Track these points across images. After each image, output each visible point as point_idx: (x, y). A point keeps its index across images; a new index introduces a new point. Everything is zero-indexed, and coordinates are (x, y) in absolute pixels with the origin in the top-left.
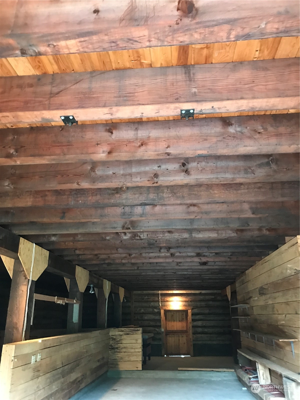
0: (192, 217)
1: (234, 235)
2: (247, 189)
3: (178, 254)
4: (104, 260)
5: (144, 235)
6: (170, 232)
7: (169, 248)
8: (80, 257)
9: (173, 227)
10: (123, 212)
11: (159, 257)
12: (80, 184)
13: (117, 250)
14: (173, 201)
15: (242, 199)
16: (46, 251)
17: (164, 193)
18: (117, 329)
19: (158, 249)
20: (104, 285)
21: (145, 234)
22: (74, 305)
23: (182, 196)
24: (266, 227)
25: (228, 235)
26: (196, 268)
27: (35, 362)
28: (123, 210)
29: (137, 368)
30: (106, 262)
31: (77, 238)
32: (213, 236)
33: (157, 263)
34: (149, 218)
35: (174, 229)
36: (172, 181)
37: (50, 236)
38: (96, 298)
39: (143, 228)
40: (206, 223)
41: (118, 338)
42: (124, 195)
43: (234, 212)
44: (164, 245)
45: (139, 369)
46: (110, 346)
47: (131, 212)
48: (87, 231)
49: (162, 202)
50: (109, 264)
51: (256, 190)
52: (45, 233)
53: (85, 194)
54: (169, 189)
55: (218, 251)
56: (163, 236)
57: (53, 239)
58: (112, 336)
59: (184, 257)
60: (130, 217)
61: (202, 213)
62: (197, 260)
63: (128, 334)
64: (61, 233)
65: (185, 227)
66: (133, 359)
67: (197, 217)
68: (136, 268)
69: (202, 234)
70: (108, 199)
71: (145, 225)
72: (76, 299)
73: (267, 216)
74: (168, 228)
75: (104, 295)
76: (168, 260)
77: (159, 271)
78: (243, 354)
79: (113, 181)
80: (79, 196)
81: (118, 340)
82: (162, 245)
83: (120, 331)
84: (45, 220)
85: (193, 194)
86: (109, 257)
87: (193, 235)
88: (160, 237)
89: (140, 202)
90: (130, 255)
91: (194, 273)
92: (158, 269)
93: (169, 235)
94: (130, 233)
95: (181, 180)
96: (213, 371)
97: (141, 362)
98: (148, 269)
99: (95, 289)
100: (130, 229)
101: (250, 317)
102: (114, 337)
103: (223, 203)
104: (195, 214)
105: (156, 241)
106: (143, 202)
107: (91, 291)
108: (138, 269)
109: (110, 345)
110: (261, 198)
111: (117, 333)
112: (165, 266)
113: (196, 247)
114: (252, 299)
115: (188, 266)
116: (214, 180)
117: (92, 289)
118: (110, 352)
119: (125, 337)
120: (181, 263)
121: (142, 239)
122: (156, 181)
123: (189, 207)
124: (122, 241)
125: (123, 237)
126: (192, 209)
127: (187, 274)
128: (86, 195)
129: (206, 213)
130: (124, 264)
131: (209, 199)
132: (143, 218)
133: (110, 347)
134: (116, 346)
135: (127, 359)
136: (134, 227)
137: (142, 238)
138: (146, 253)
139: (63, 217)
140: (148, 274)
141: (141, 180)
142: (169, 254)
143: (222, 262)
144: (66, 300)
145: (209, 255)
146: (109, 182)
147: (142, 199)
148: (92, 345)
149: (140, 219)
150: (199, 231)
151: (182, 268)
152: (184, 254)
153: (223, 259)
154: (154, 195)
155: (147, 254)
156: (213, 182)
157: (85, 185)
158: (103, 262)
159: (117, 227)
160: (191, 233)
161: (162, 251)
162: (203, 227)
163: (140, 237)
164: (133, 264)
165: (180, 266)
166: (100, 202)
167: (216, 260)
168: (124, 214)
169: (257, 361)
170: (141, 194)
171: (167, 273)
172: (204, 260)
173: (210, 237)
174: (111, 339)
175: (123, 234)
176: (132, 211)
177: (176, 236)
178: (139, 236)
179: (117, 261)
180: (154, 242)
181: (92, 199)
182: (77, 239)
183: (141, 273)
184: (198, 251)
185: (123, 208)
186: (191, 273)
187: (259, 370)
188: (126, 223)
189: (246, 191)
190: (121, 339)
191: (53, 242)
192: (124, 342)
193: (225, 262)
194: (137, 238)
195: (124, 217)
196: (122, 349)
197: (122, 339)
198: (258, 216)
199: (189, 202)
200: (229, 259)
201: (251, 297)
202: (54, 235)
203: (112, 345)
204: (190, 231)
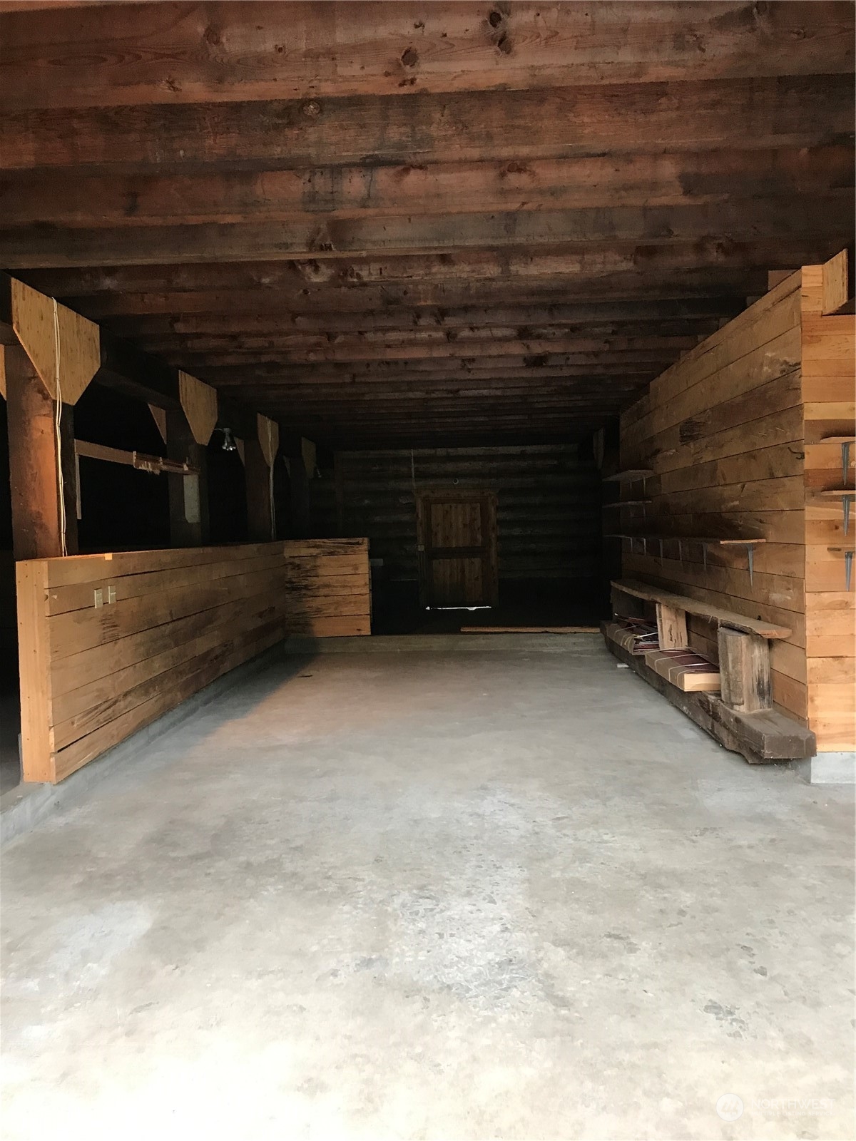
0: (513, 206)
1: (626, 266)
2: (678, 109)
3: (465, 333)
4: (257, 353)
5: (372, 271)
6: (444, 259)
7: (441, 313)
8: (189, 344)
9: (457, 243)
10: (310, 192)
11: (412, 343)
12: (176, 85)
13: (293, 321)
14: (459, 150)
15: (660, 141)
16: (89, 323)
17: (431, 124)
18: (302, 543)
19: (411, 318)
20: (260, 431)
21: (375, 267)
22: (185, 477)
23: (487, 135)
24: (720, 238)
25: (610, 268)
26: (516, 375)
27: (102, 605)
28: (308, 187)
29: (359, 630)
30: (265, 359)
31: (178, 281)
32: (568, 271)
33: (406, 363)
34: (386, 211)
35: (459, 247)
36: (458, 76)
37: (95, 272)
38: (241, 463)
39: (369, 246)
40: (550, 229)
41: (307, 564)
42: (311, 130)
43: (631, 188)
44: (429, 303)
45: (363, 633)
46: (287, 583)
47: (332, 193)
48: (207, 255)
49: (425, 155)
50: (272, 366)
51: (703, 112)
52: (84, 264)
53: (194, 129)
54: (446, 112)
55: (578, 321)
56: (427, 275)
57: (108, 283)
58: (292, 560)
59: (481, 342)
60: (330, 206)
61: (541, 192)
62: (517, 349)
63: (331, 554)
64: (129, 262)
65: (490, 242)
66: (346, 610)
67: (525, 207)
68: (347, 379)
69: (537, 265)
70: (265, 144)
71: (376, 237)
72: (187, 462)
73: (726, 201)
74: (441, 245)
75: (262, 458)
76: (439, 353)
77: (411, 386)
78: (625, 590)
79: (279, 76)
80: (174, 134)
81: (308, 567)
82: (423, 303)
83: (313, 547)
84: (80, 218)
85: (518, 127)
86: (271, 343)
87: (513, 268)
88: (419, 275)
89: (360, 153)
90: (330, 336)
91: (509, 392)
92: (410, 383)
93: (444, 269)
94: (329, 262)
95: (485, 72)
96: (547, 632)
97: (369, 616)
98: (383, 383)
99: (237, 440)
100: (331, 249)
101: (650, 502)
102: (297, 561)
103: (604, 154)
104: (522, 198)
105: (405, 293)
106: (371, 153)
107: (226, 444)
108: (353, 383)
109: (287, 580)
110: (715, 138)
111: (305, 552)
112: (429, 372)
113: (519, 307)
114: (660, 456)
115: (494, 369)
116: (584, 72)
117: (228, 439)
118: (287, 596)
119: (325, 560)
120: (472, 360)
121: (365, 285)
122: (410, 77)
123: (503, 175)
124: (306, 292)
125: (309, 278)
126: (514, 179)
127: (488, 394)
128: (198, 130)
129: (553, 192)
130: (313, 366)
131: (567, 142)
132: (370, 212)
133: (288, 585)
134: (304, 583)
135: (331, 611)
136: (341, 243)
137: (366, 279)
138: (377, 330)
139: (131, 210)
140: (382, 396)
141: (363, 73)
142: (440, 335)
143: (587, 354)
144: (161, 463)
145: (554, 334)
146: (266, 81)
147: (365, 145)
148: (242, 577)
149: (360, 213)
150: (528, 253)
151: (476, 377)
152: (484, 333)
153: (589, 345)
154: (402, 130)
155: (380, 334)
156: (579, 78)
157: (195, 90)
158: (252, 361)
159: (291, 244)
160: (507, 264)
161: (422, 322)
162: (541, 240)
163: (359, 276)
164: (339, 366)
165: (469, 370)
166: (240, 156)
167: (572, 349)
168: (312, 197)
169: (658, 600)
170: (363, 126)
171: (433, 395)
172: (537, 348)
173: (560, 273)
174: (290, 567)
175: (309, 270)
176: (334, 190)
177: (463, 271)
178: (358, 274)
179: (295, 358)
180: (401, 294)
181: (215, 146)
182: (177, 283)
183: (363, 394)
184: (522, 320)
185: (309, 181)
186: (499, 393)
187: (661, 621)
188: (318, 231)
189: (674, 115)
190: (315, 566)
191: (109, 295)
192: (321, 572)
193: (596, 354)
194: (351, 280)
195: (312, 207)
196: (318, 588)
197: (319, 566)
198: (700, 202)
199: (506, 152)
200: (607, 346)
201: (658, 451)
202: (111, 271)
203: (294, 580)
204: (504, 255)
